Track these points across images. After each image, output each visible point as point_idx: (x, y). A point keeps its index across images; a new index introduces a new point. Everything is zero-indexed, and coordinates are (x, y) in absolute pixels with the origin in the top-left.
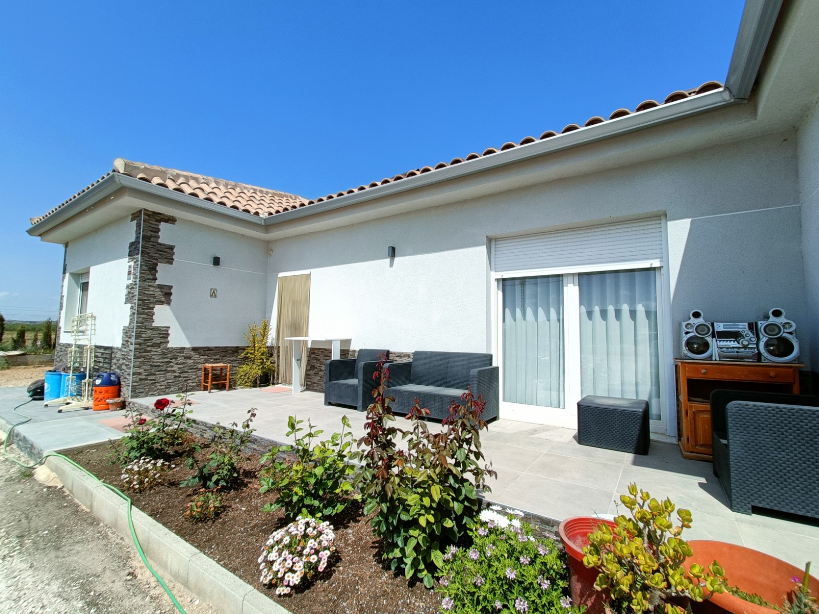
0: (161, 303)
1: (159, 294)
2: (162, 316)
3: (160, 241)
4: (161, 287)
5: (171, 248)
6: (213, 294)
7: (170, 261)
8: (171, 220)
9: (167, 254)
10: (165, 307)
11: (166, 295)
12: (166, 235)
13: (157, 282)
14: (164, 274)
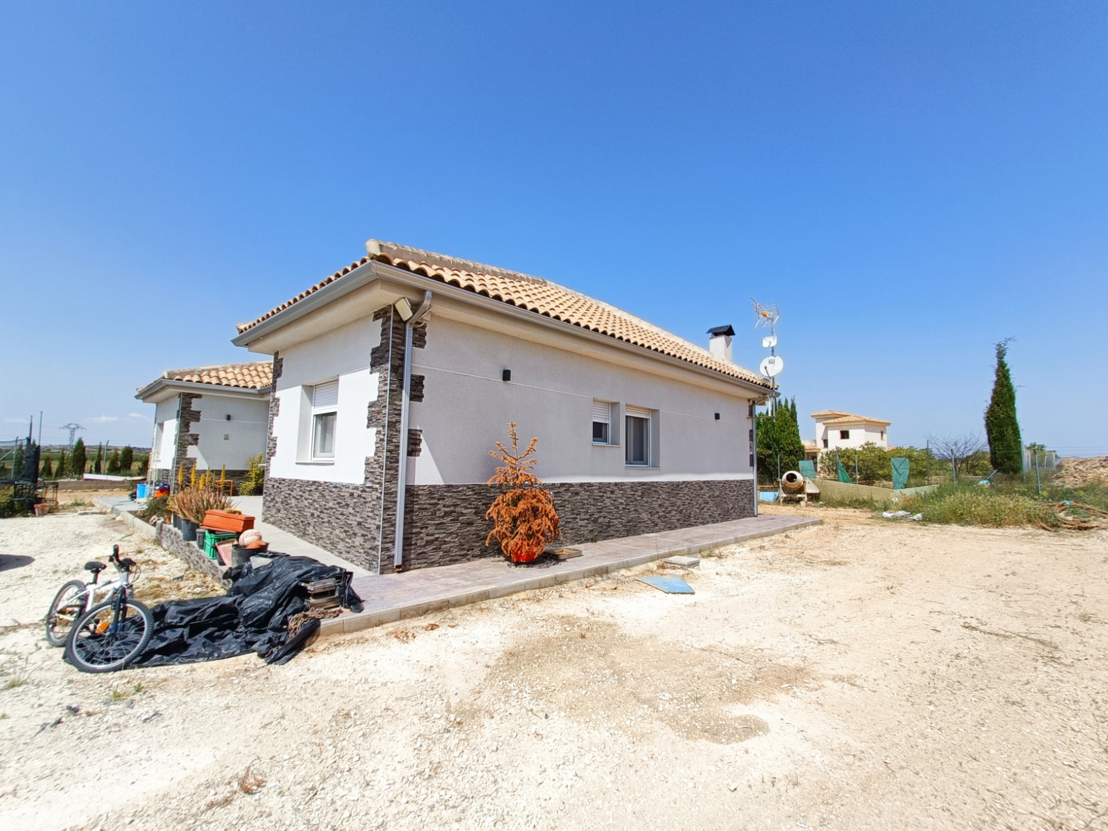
0: (192, 444)
1: (190, 439)
2: (192, 451)
3: (192, 409)
4: (191, 435)
5: (199, 412)
6: (226, 438)
7: (198, 420)
8: (199, 396)
9: (196, 416)
10: (194, 446)
11: (195, 439)
12: (195, 405)
13: (190, 433)
14: (194, 428)
